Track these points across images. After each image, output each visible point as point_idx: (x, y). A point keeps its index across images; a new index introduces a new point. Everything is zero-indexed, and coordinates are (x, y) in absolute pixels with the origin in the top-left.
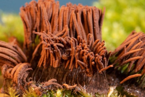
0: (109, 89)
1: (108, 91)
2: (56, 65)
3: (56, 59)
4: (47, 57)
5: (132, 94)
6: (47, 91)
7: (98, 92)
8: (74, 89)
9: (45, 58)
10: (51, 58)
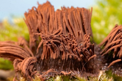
0: (99, 72)
1: (98, 74)
2: (54, 57)
3: (54, 53)
4: (47, 51)
5: (118, 76)
6: (49, 77)
7: (90, 75)
8: (70, 74)
9: (46, 52)
10: (51, 52)
